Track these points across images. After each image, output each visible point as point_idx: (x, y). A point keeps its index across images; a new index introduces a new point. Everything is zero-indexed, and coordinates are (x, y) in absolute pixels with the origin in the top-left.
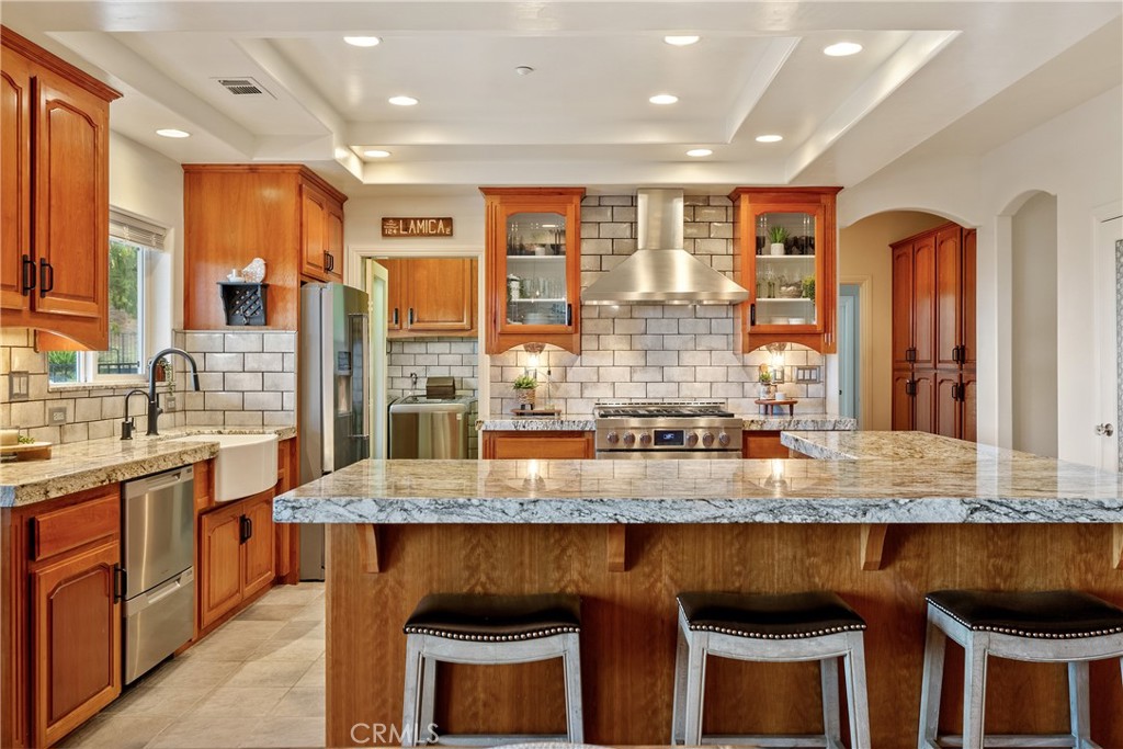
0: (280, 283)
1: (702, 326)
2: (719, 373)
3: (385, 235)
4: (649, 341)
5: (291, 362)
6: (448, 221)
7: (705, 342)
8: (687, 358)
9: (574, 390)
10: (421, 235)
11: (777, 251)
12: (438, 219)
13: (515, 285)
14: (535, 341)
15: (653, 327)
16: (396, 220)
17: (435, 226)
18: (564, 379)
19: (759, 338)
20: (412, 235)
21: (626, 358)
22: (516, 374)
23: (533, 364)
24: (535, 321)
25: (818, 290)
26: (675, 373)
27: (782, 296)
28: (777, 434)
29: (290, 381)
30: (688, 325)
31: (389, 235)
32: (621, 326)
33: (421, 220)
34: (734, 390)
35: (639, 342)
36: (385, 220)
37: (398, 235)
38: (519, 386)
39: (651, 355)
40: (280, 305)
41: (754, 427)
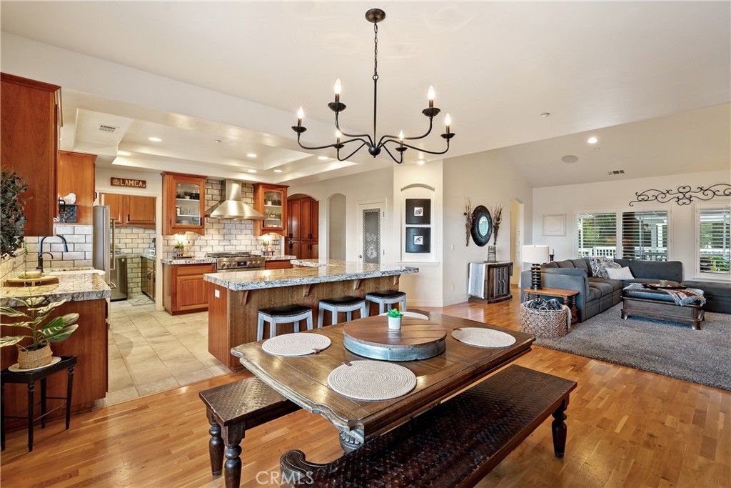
0: (84, 205)
1: (243, 227)
2: (249, 242)
3: (112, 184)
4: (225, 231)
5: (90, 239)
6: (144, 182)
7: (244, 232)
8: (238, 237)
9: (198, 249)
10: (131, 186)
11: (269, 204)
12: (139, 181)
13: (178, 210)
14: (182, 230)
15: (227, 226)
16: (119, 179)
17: (138, 183)
18: (194, 244)
19: (265, 231)
20: (127, 186)
21: (217, 237)
22: (175, 243)
23: (181, 239)
24: (185, 223)
25: (282, 216)
26: (234, 242)
27: (270, 218)
28: (289, 260)
29: (89, 247)
30: (239, 226)
31: (114, 185)
32: (215, 226)
33: (131, 180)
34: (254, 248)
35: (222, 232)
36: (112, 178)
37: (120, 185)
38: (177, 247)
39: (226, 235)
40: (84, 214)
41: (268, 259)
